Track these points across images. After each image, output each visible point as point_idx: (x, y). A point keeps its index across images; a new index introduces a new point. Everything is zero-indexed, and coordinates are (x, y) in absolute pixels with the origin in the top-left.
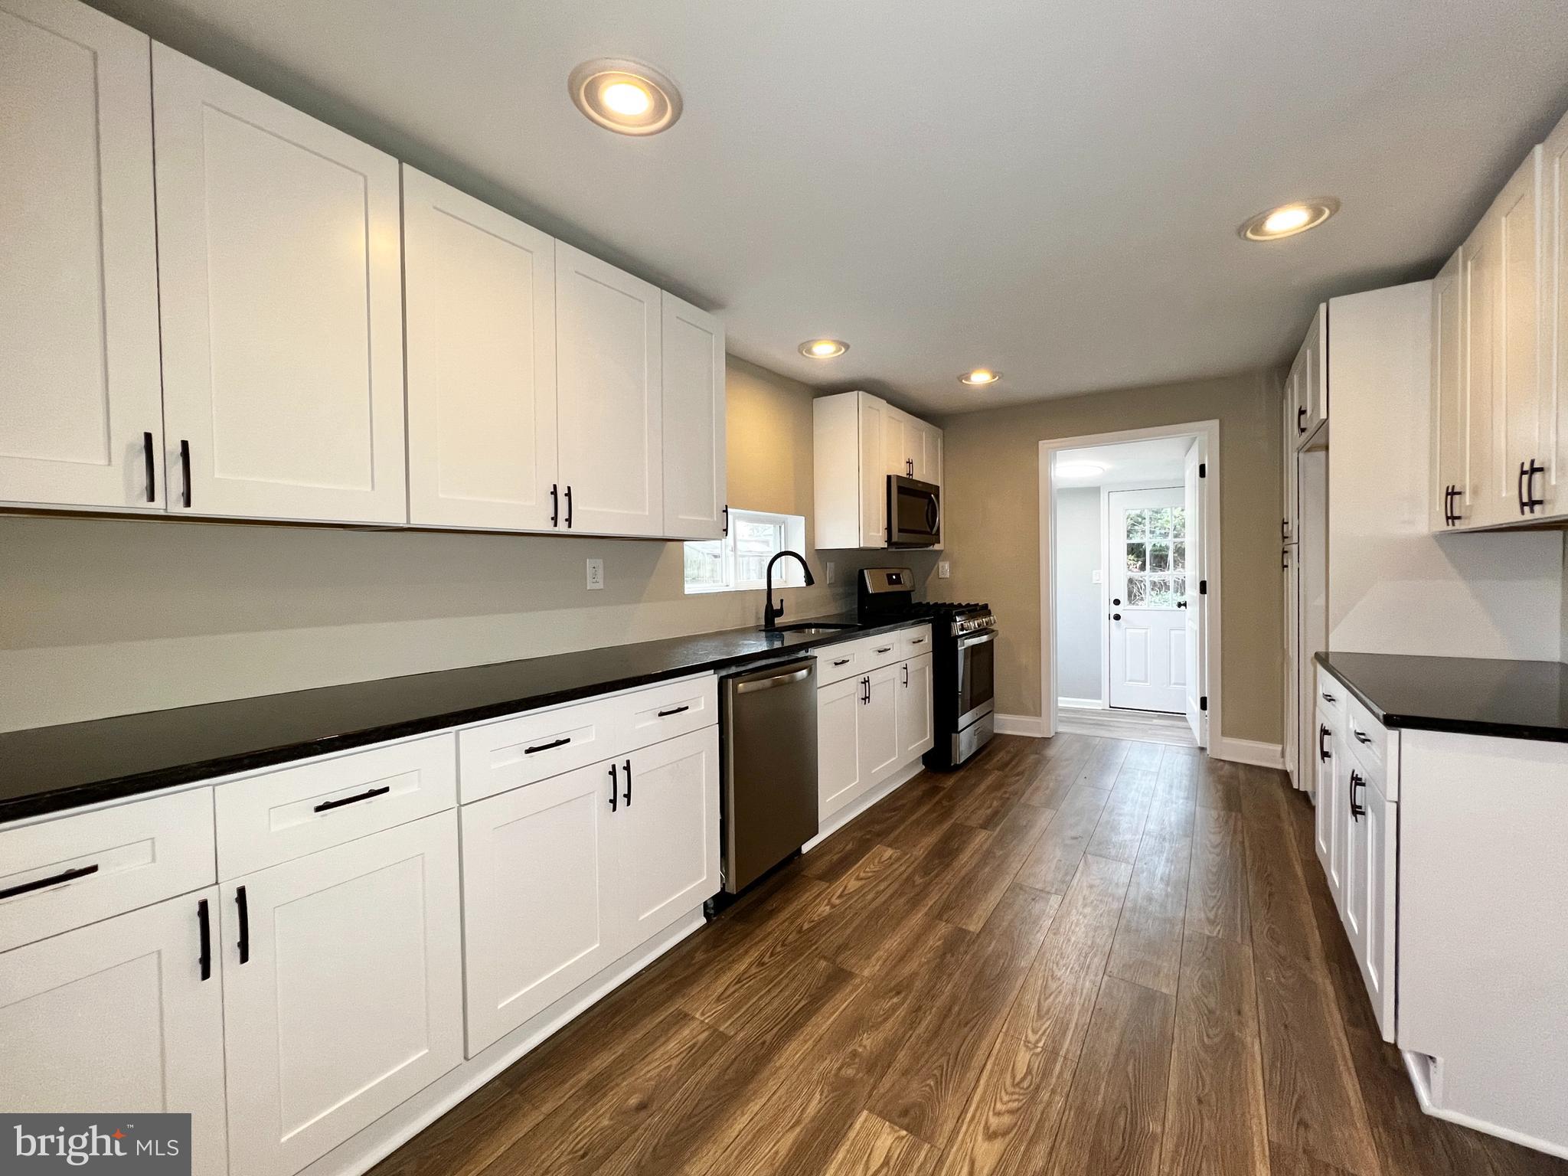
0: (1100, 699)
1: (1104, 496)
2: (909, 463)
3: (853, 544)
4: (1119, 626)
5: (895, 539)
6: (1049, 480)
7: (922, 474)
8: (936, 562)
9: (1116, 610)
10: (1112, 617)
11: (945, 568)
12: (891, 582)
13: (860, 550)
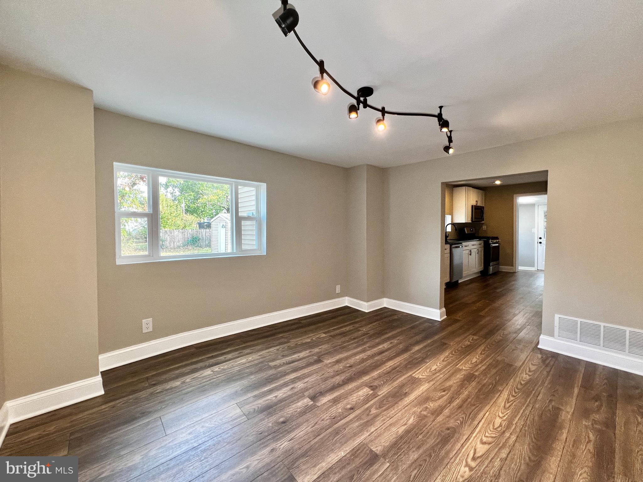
0: (534, 267)
1: (536, 207)
2: (477, 201)
3: (464, 222)
4: (541, 246)
5: (473, 220)
6: (516, 202)
7: (479, 204)
8: (482, 226)
9: (540, 241)
10: (539, 243)
11: (484, 227)
12: (471, 231)
13: (465, 223)
